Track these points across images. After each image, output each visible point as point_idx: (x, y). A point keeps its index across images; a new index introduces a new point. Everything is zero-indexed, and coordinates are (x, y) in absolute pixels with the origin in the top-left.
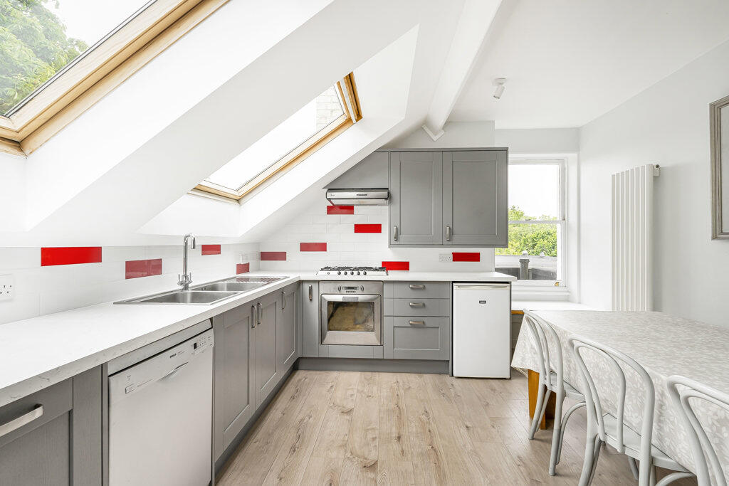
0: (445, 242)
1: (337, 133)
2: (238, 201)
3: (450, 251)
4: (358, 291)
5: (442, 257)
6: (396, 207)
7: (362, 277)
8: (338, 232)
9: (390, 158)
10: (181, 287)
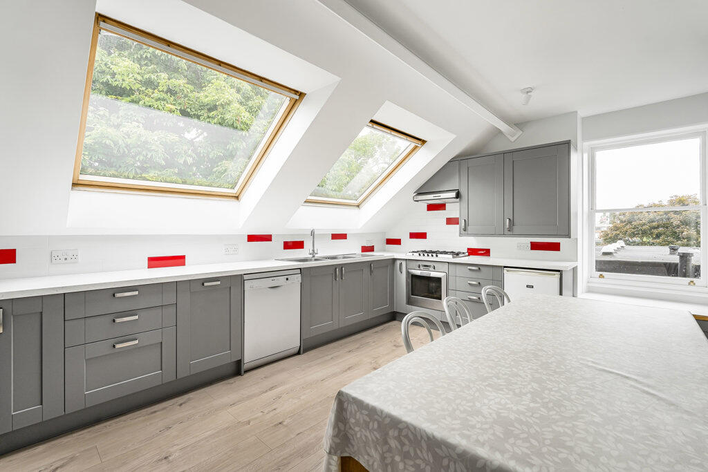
0: (506, 232)
1: (411, 156)
2: (358, 206)
3: (527, 241)
4: (431, 269)
5: (520, 247)
6: (464, 204)
7: (434, 259)
8: (434, 224)
9: (460, 164)
10: (311, 256)
